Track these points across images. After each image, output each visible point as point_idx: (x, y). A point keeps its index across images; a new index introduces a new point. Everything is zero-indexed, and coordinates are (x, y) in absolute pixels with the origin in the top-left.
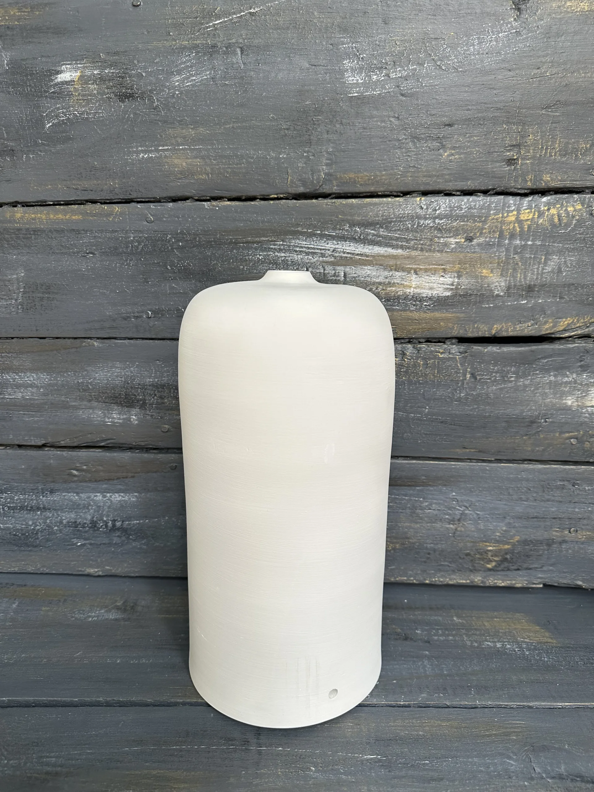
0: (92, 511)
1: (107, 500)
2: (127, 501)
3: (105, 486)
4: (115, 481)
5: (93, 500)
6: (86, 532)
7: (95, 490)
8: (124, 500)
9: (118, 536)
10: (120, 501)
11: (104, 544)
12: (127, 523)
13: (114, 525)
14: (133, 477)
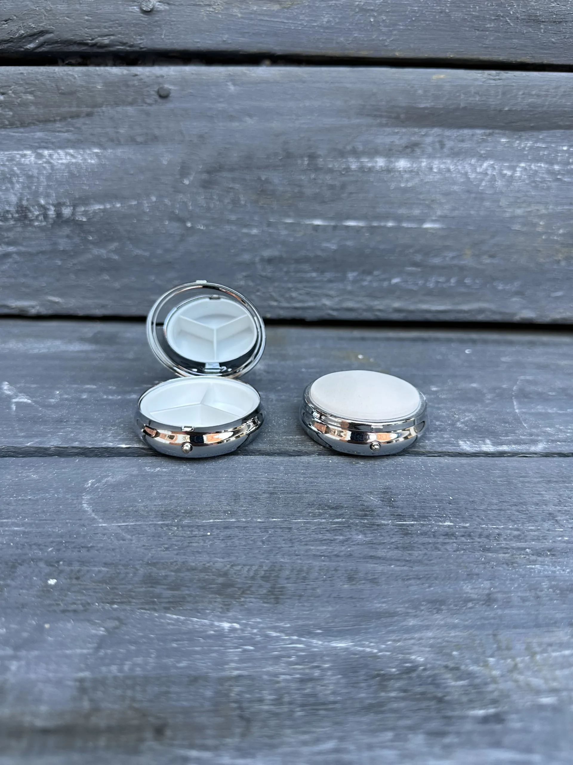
0: (18, 186)
1: (46, 163)
2: (79, 165)
3: (39, 134)
4: (58, 125)
5: (19, 164)
6: (9, 229)
7: (21, 144)
8: (76, 164)
9: (68, 236)
10: (68, 165)
11: (43, 253)
12: (83, 209)
13: (59, 215)
14: (89, 115)
